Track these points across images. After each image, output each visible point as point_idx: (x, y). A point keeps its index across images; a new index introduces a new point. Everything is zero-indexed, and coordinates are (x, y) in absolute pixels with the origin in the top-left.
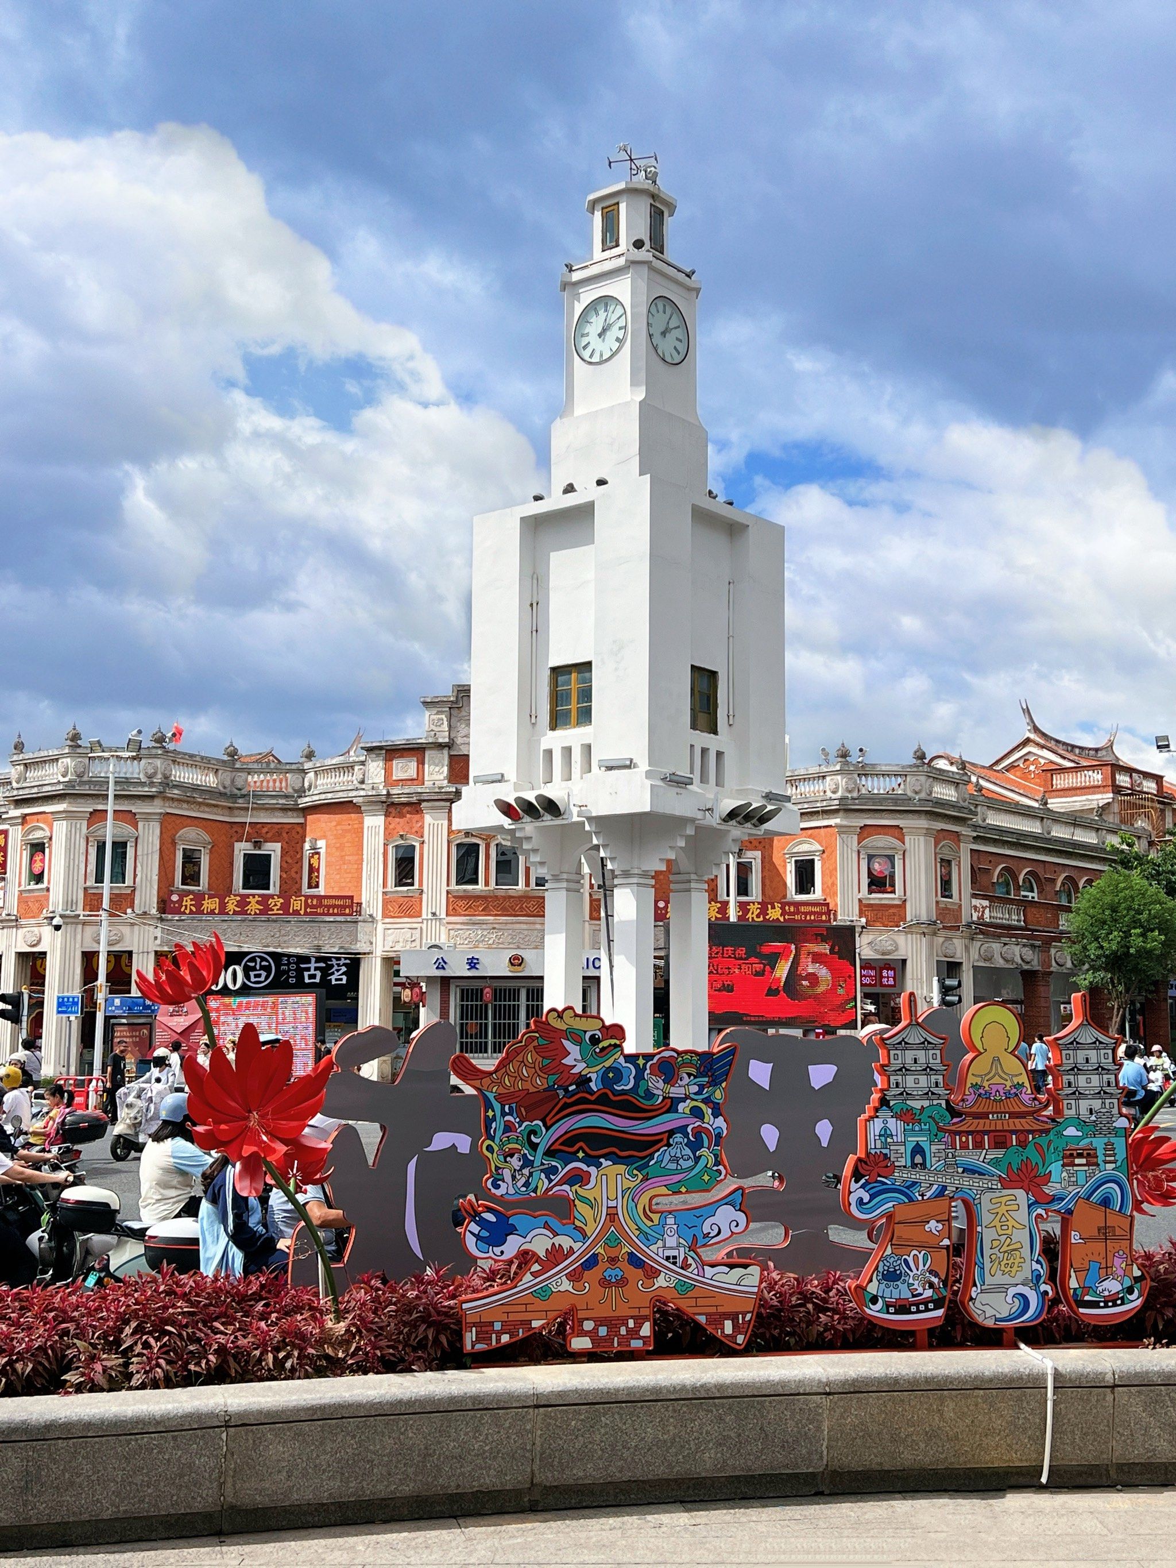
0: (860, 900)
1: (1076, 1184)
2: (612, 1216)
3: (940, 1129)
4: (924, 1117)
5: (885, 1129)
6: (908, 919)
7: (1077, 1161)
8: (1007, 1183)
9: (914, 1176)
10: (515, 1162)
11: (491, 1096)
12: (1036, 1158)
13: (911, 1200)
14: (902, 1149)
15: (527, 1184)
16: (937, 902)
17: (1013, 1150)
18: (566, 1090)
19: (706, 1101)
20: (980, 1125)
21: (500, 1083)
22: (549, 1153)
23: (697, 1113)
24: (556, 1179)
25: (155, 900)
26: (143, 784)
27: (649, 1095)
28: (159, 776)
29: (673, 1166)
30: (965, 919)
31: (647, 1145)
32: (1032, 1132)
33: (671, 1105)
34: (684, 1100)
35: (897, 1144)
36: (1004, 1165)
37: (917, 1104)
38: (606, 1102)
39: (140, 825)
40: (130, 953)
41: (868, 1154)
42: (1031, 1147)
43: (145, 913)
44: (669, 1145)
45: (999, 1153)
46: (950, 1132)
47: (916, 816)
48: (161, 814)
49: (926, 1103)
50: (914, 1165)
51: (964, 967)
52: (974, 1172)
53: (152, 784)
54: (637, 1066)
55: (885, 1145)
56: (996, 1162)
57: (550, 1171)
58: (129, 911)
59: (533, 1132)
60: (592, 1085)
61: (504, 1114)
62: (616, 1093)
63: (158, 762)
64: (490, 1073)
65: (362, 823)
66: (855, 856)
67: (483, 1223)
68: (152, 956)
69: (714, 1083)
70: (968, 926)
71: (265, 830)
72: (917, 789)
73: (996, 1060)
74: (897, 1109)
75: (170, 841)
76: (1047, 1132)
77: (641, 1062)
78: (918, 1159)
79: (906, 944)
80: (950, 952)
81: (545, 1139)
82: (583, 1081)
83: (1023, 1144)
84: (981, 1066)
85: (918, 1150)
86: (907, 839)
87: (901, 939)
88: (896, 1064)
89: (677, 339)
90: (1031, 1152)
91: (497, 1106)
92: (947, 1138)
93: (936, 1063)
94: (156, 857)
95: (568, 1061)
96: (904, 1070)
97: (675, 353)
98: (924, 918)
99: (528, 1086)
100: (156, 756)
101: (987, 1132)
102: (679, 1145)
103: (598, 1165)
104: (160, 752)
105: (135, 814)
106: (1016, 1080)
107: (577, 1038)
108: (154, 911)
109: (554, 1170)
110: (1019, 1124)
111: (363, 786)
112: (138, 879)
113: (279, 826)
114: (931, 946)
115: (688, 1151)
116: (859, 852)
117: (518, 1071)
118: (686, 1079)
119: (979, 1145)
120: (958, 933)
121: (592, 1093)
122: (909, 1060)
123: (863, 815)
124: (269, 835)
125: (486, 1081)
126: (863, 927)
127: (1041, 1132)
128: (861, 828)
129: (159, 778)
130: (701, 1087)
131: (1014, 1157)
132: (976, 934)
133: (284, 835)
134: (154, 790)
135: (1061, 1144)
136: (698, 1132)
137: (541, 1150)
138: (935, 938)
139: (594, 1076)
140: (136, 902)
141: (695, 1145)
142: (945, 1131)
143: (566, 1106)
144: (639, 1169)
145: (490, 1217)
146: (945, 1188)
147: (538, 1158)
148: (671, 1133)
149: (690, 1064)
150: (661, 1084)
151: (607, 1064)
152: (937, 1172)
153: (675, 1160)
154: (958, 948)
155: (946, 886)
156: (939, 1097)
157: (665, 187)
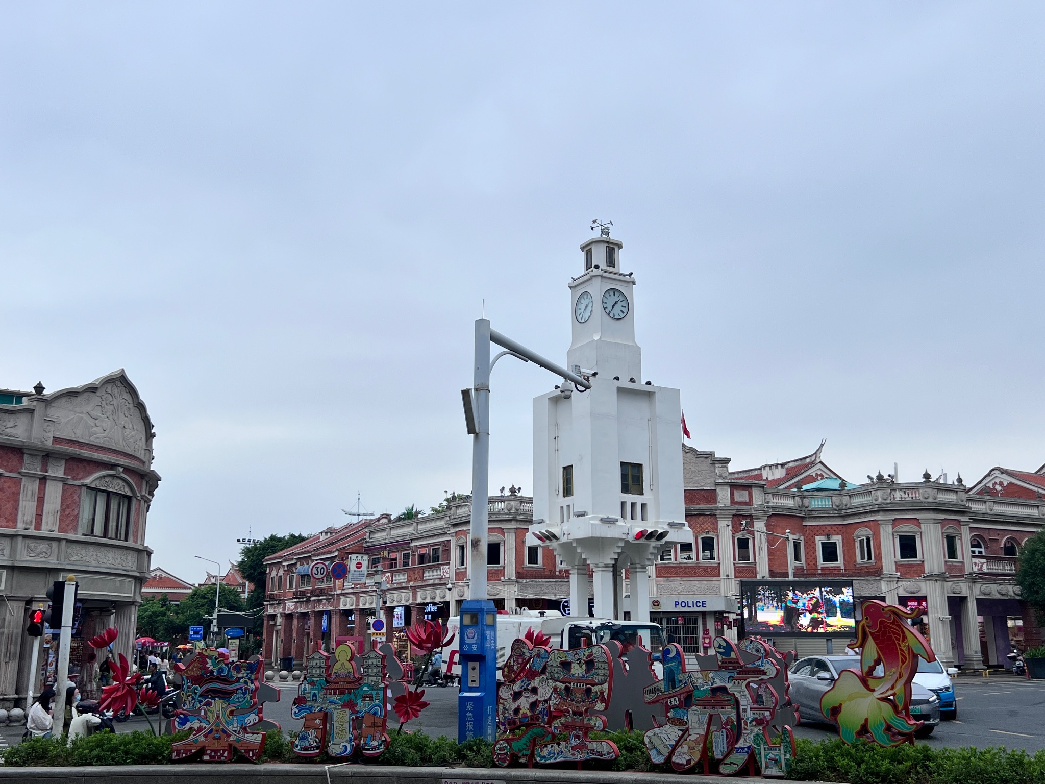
0: (896, 562)
1: (365, 707)
2: (218, 717)
3: (322, 688)
4: (317, 684)
5: (305, 688)
6: (926, 572)
7: (367, 699)
8: (343, 707)
9: (313, 704)
10: (190, 698)
11: (184, 677)
12: (353, 698)
13: (311, 712)
14: (309, 695)
15: (193, 706)
16: (946, 562)
17: (346, 695)
18: (207, 675)
19: (249, 679)
20: (336, 686)
21: (187, 673)
22: (201, 696)
23: (246, 683)
24: (202, 704)
25: (514, 572)
26: (505, 514)
27: (232, 677)
28: (514, 509)
29: (237, 700)
30: (967, 570)
31: (230, 693)
32: (352, 689)
33: (238, 680)
34: (242, 678)
35: (308, 693)
36: (343, 700)
37: (315, 679)
38: (220, 679)
39: (506, 534)
40: (504, 599)
41: (299, 696)
42: (352, 694)
43: (509, 579)
44: (236, 693)
45: (342, 696)
46: (327, 689)
47: (927, 512)
48: (515, 528)
49: (318, 679)
50: (313, 700)
51: (969, 599)
52: (332, 703)
53: (510, 514)
54: (228, 667)
55: (304, 693)
56: (340, 699)
57: (200, 702)
58: (502, 578)
59: (196, 689)
60: (215, 674)
61: (187, 683)
62: (221, 676)
63: (513, 503)
64: (184, 670)
66: (891, 537)
67: (180, 718)
68: (514, 601)
69: (252, 673)
70: (970, 574)
72: (926, 496)
73: (343, 663)
74: (309, 681)
75: (521, 541)
76: (358, 688)
77: (230, 666)
78: (314, 698)
79: (926, 587)
80: (957, 591)
81: (199, 691)
82: (212, 672)
83: (350, 693)
84: (337, 666)
85: (315, 695)
86: (922, 525)
87: (923, 585)
88: (310, 665)
89: (623, 306)
90: (352, 696)
91: (186, 680)
92: (324, 691)
93: (323, 665)
94: (514, 550)
95: (207, 666)
96: (313, 668)
97: (621, 313)
98: (936, 572)
99: (195, 674)
100: (511, 500)
101: (338, 689)
102: (240, 694)
103: (215, 700)
104: (513, 497)
105: (503, 529)
106: (349, 670)
107: (211, 659)
108: (514, 578)
109: (202, 701)
110: (348, 686)
112: (506, 562)
114: (943, 588)
115: (242, 695)
116: (893, 535)
117: (192, 669)
118: (243, 672)
119: (335, 693)
120: (963, 579)
121: (214, 676)
122: (314, 664)
123: (894, 513)
125: (183, 672)
126: (898, 578)
127: (356, 688)
128: (893, 520)
129: (513, 511)
130: (248, 674)
131: (345, 697)
132: (976, 579)
134: (511, 516)
135: (361, 693)
136: (246, 689)
137: (198, 694)
138: (945, 583)
139: (215, 671)
140: (506, 573)
141: (244, 694)
142: (324, 688)
143: (206, 680)
144: (227, 701)
145: (182, 716)
146: (322, 708)
147: (197, 697)
148: (237, 689)
149: (245, 666)
150: (235, 673)
151: (219, 666)
152: (320, 703)
153: (238, 698)
154: (964, 589)
155: (952, 553)
156: (323, 677)
157: (613, 236)
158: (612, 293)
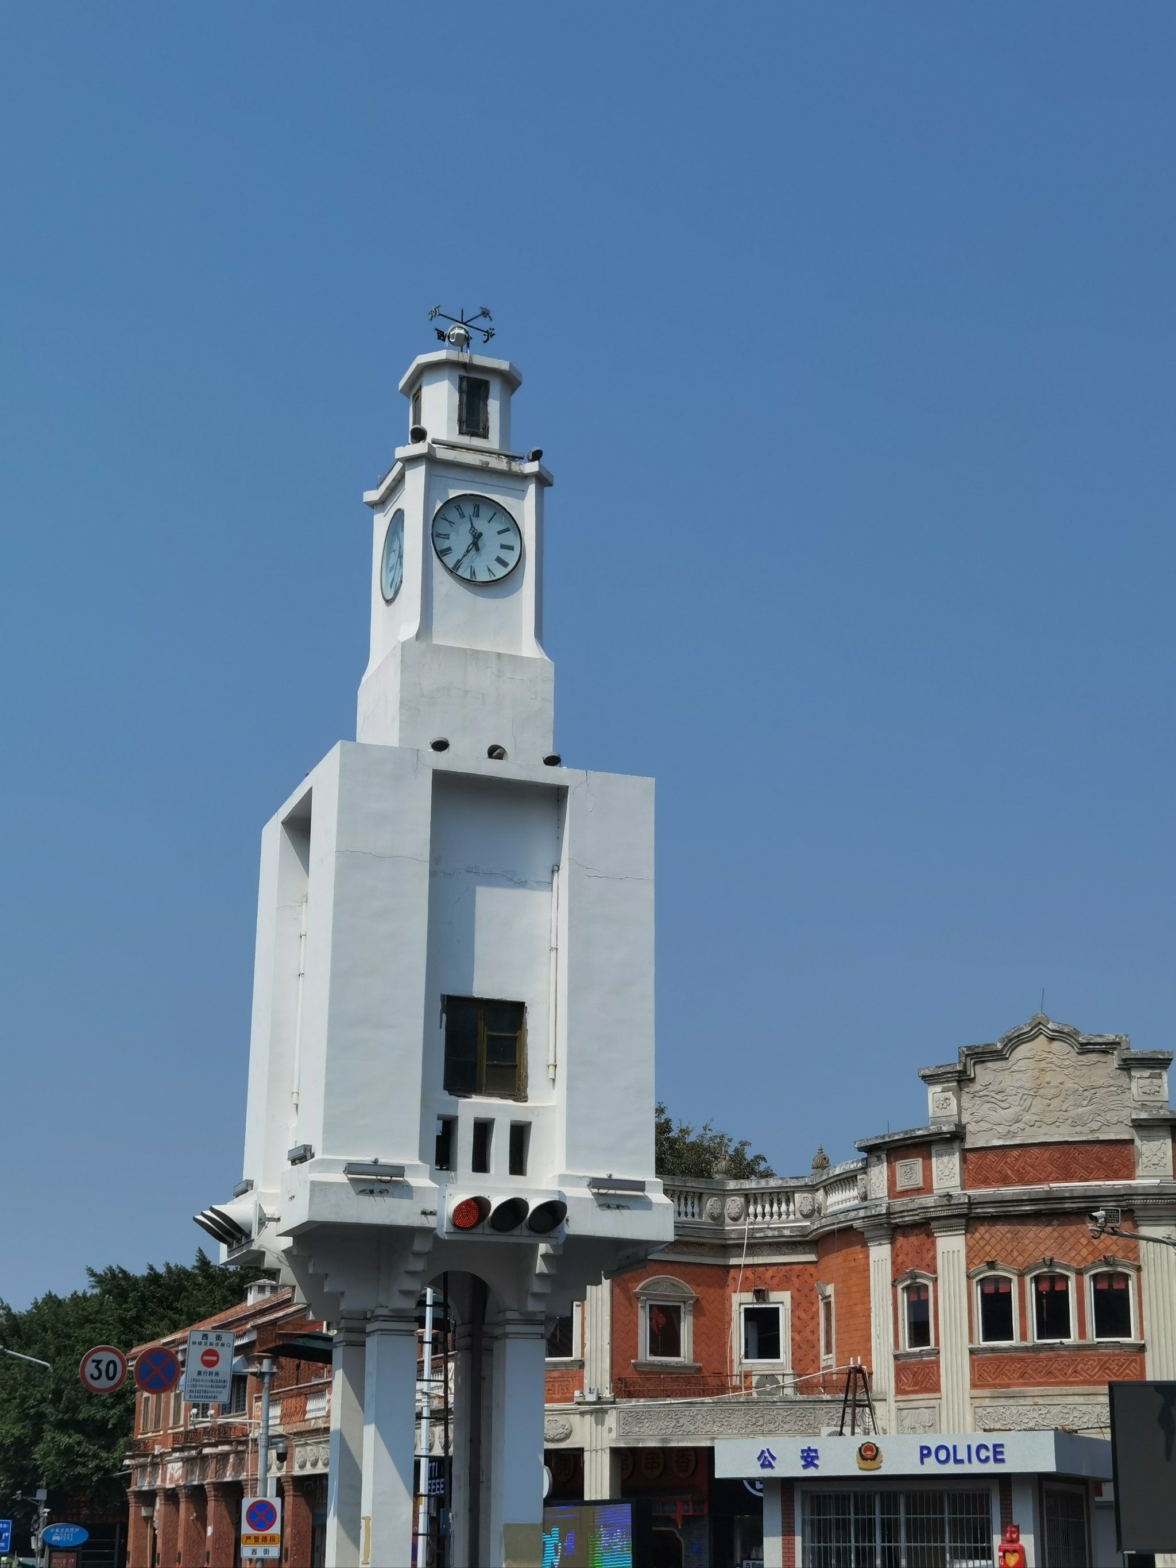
40: (581, 1450)
43: (596, 1397)
58: (577, 1393)
65: (867, 1257)
68: (610, 1455)
71: (769, 1274)
94: (608, 1321)
108: (608, 1394)
111: (866, 1204)
112: (587, 1350)
113: (788, 1267)
124: (776, 1280)
133: (794, 1279)
140: (586, 1382)
158: (468, 510)
